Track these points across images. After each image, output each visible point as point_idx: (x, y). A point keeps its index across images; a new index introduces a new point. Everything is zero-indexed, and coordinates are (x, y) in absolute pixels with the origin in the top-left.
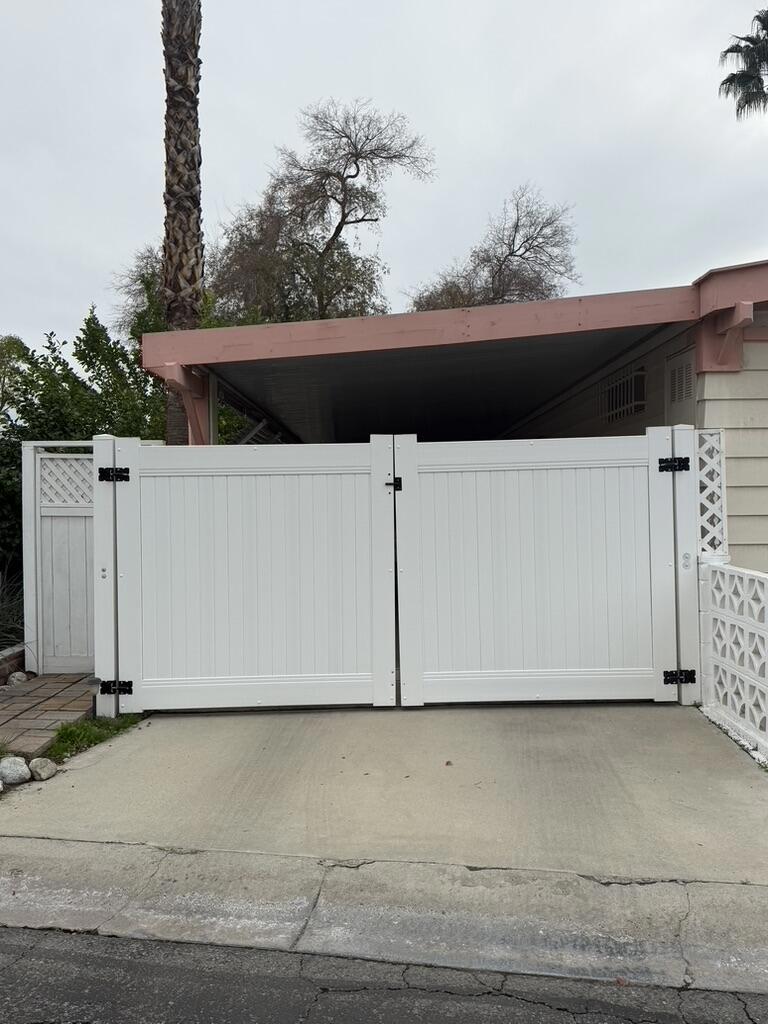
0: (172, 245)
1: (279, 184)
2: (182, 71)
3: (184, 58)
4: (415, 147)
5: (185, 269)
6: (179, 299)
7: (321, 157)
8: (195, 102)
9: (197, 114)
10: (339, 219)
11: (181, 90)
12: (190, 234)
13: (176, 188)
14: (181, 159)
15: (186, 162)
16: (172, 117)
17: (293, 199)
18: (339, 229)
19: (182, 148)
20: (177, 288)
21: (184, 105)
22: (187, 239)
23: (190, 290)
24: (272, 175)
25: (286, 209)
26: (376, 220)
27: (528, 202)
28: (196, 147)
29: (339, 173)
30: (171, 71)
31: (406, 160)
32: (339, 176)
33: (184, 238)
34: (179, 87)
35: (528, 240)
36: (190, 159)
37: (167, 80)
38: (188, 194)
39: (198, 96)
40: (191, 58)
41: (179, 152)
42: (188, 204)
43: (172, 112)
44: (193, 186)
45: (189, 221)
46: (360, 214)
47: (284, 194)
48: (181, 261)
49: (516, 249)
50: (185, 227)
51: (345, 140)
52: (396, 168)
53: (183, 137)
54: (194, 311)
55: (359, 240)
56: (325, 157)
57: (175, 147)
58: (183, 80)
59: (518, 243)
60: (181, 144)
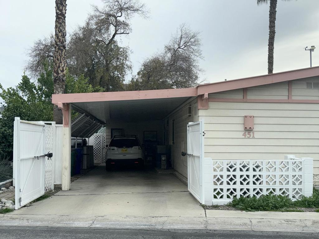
0: (57, 60)
1: (91, 18)
2: (61, 8)
3: (62, 4)
4: (143, 7)
5: (61, 68)
6: (58, 77)
7: (107, 9)
8: (65, 17)
9: (65, 20)
10: (114, 32)
11: (60, 14)
12: (62, 57)
13: (58, 43)
14: (60, 34)
15: (62, 35)
16: (57, 22)
17: (97, 24)
18: (114, 36)
19: (60, 31)
20: (58, 73)
21: (61, 18)
22: (61, 59)
23: (62, 74)
24: (88, 14)
25: (94, 28)
26: (128, 34)
27: (185, 29)
28: (65, 31)
29: (114, 15)
30: (58, 7)
31: (140, 12)
32: (114, 16)
33: (60, 58)
34: (60, 13)
35: (185, 43)
36: (63, 34)
37: (56, 10)
38: (62, 45)
39: (66, 15)
40: (64, 4)
41: (59, 32)
42: (62, 48)
43: (58, 20)
44: (63, 42)
45: (62, 54)
46: (122, 31)
47: (93, 22)
48: (59, 65)
49: (181, 46)
50: (61, 55)
51: (116, 3)
52: (136, 14)
53: (61, 28)
54: (63, 80)
55: (121, 41)
56: (109, 9)
57: (58, 31)
58: (61, 11)
59: (182, 44)
60: (60, 30)
